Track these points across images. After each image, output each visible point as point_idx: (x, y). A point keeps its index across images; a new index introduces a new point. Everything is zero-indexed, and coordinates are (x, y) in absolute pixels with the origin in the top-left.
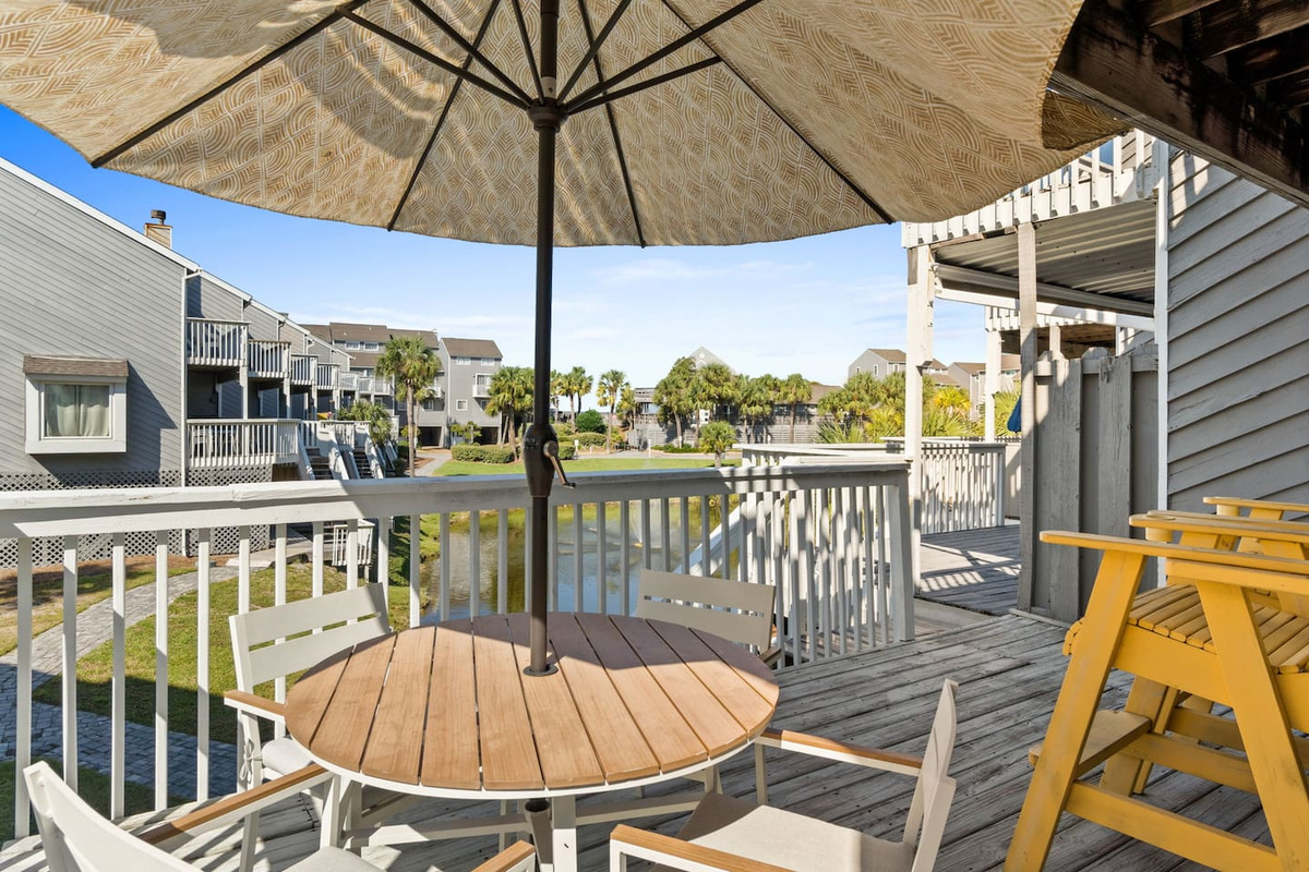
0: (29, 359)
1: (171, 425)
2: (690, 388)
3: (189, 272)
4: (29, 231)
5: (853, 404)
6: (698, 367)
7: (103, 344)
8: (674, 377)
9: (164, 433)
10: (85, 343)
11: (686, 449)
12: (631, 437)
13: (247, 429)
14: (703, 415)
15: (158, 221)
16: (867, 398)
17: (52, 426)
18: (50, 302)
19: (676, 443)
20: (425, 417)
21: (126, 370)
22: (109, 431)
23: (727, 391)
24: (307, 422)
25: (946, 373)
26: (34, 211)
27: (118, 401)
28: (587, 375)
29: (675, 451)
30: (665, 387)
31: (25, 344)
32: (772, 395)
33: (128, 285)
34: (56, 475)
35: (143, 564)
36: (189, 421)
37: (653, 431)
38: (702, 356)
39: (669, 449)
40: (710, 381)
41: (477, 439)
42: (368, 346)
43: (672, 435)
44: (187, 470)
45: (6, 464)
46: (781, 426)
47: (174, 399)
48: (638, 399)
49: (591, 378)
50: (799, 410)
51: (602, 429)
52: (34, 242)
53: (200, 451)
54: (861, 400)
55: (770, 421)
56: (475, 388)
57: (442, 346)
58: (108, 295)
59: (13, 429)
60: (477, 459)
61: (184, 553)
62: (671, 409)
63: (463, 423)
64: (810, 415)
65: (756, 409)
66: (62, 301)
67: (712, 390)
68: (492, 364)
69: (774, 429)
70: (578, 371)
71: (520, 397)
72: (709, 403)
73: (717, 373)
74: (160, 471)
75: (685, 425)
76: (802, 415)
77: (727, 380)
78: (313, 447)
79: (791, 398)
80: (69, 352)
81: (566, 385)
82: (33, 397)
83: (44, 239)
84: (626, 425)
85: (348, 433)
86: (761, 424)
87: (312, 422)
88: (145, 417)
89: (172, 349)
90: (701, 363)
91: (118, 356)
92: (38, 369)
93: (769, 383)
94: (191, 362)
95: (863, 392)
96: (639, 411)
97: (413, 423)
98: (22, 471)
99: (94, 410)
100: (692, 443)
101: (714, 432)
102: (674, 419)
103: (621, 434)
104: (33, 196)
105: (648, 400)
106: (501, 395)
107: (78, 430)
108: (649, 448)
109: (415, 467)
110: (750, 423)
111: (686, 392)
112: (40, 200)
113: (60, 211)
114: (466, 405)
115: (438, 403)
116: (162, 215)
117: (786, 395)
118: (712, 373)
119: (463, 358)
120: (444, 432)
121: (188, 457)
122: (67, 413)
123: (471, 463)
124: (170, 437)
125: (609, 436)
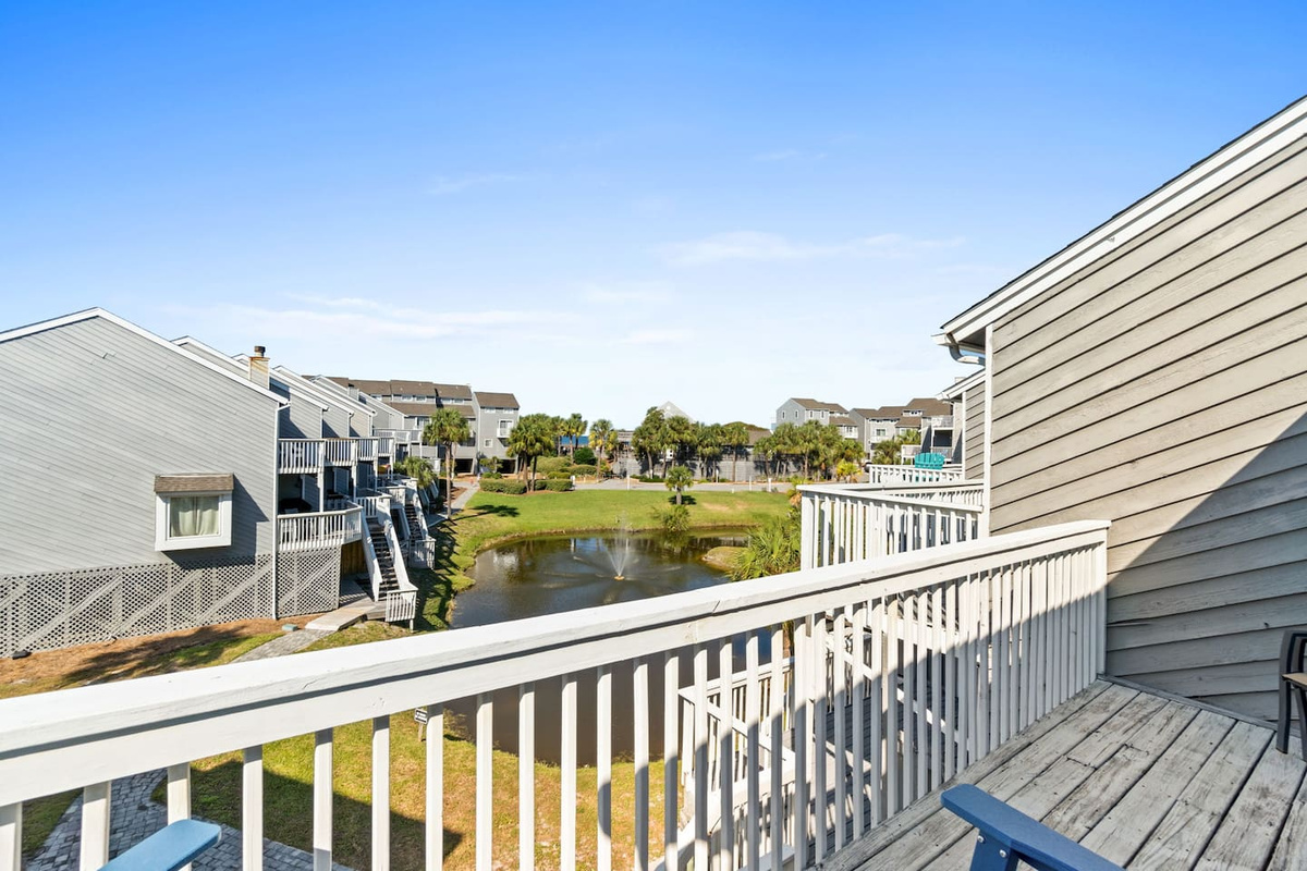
0: (159, 479)
1: (264, 519)
2: (659, 434)
3: (281, 405)
4: (160, 381)
5: (779, 447)
6: (665, 418)
7: (215, 462)
8: (648, 425)
9: (260, 525)
10: (201, 462)
11: (656, 479)
12: (615, 467)
13: (323, 519)
14: (669, 454)
15: (258, 354)
16: (789, 442)
17: (175, 527)
18: (177, 434)
19: (649, 474)
20: (459, 452)
21: (232, 483)
22: (217, 530)
23: (687, 437)
24: (369, 498)
25: (847, 416)
26: (165, 367)
27: (226, 508)
28: (583, 420)
29: (647, 481)
30: (640, 433)
31: (153, 465)
32: (720, 439)
33: (235, 417)
34: (178, 564)
35: (243, 627)
36: (280, 516)
37: (632, 463)
38: (668, 408)
39: (644, 479)
40: (673, 429)
41: (499, 470)
42: (419, 398)
43: (645, 468)
44: (277, 554)
45: (140, 558)
46: (726, 464)
47: (267, 500)
48: (620, 439)
49: (586, 423)
50: (739, 451)
51: (593, 462)
52: (165, 389)
53: (287, 538)
54: (785, 444)
55: (718, 458)
56: (498, 430)
57: (474, 397)
58: (221, 426)
59: (145, 530)
60: (499, 491)
61: (274, 617)
62: (645, 449)
63: (490, 457)
64: (747, 454)
65: (708, 451)
66: (185, 432)
67: (676, 437)
68: (512, 412)
69: (721, 464)
70: (576, 417)
71: (532, 445)
72: (673, 446)
73: (680, 423)
74: (256, 555)
75: (656, 461)
76: (741, 454)
77: (687, 428)
78: (373, 516)
79: (734, 441)
80: (188, 469)
81: (567, 428)
82: (162, 509)
83: (172, 387)
84: (611, 458)
85: (401, 494)
86: (712, 460)
87: (373, 498)
88: (246, 516)
89: (266, 463)
90: (667, 415)
91: (226, 471)
92: (165, 488)
93: (717, 430)
94: (281, 472)
95: (786, 438)
96: (621, 448)
97: (451, 456)
98: (152, 562)
99: (207, 514)
100: (660, 474)
101: (676, 474)
102: (647, 456)
103: (608, 465)
104: (165, 355)
105: (628, 440)
106: (518, 444)
107: (195, 532)
108: (628, 476)
109: (452, 498)
110: (703, 460)
111: (656, 437)
112: (169, 357)
113: (185, 365)
114: (491, 443)
115: (471, 442)
116: (262, 350)
117: (731, 439)
118: (675, 424)
119: (491, 408)
120: (475, 462)
121: (278, 543)
122: (186, 517)
123: (495, 494)
124: (264, 529)
125: (598, 467)
